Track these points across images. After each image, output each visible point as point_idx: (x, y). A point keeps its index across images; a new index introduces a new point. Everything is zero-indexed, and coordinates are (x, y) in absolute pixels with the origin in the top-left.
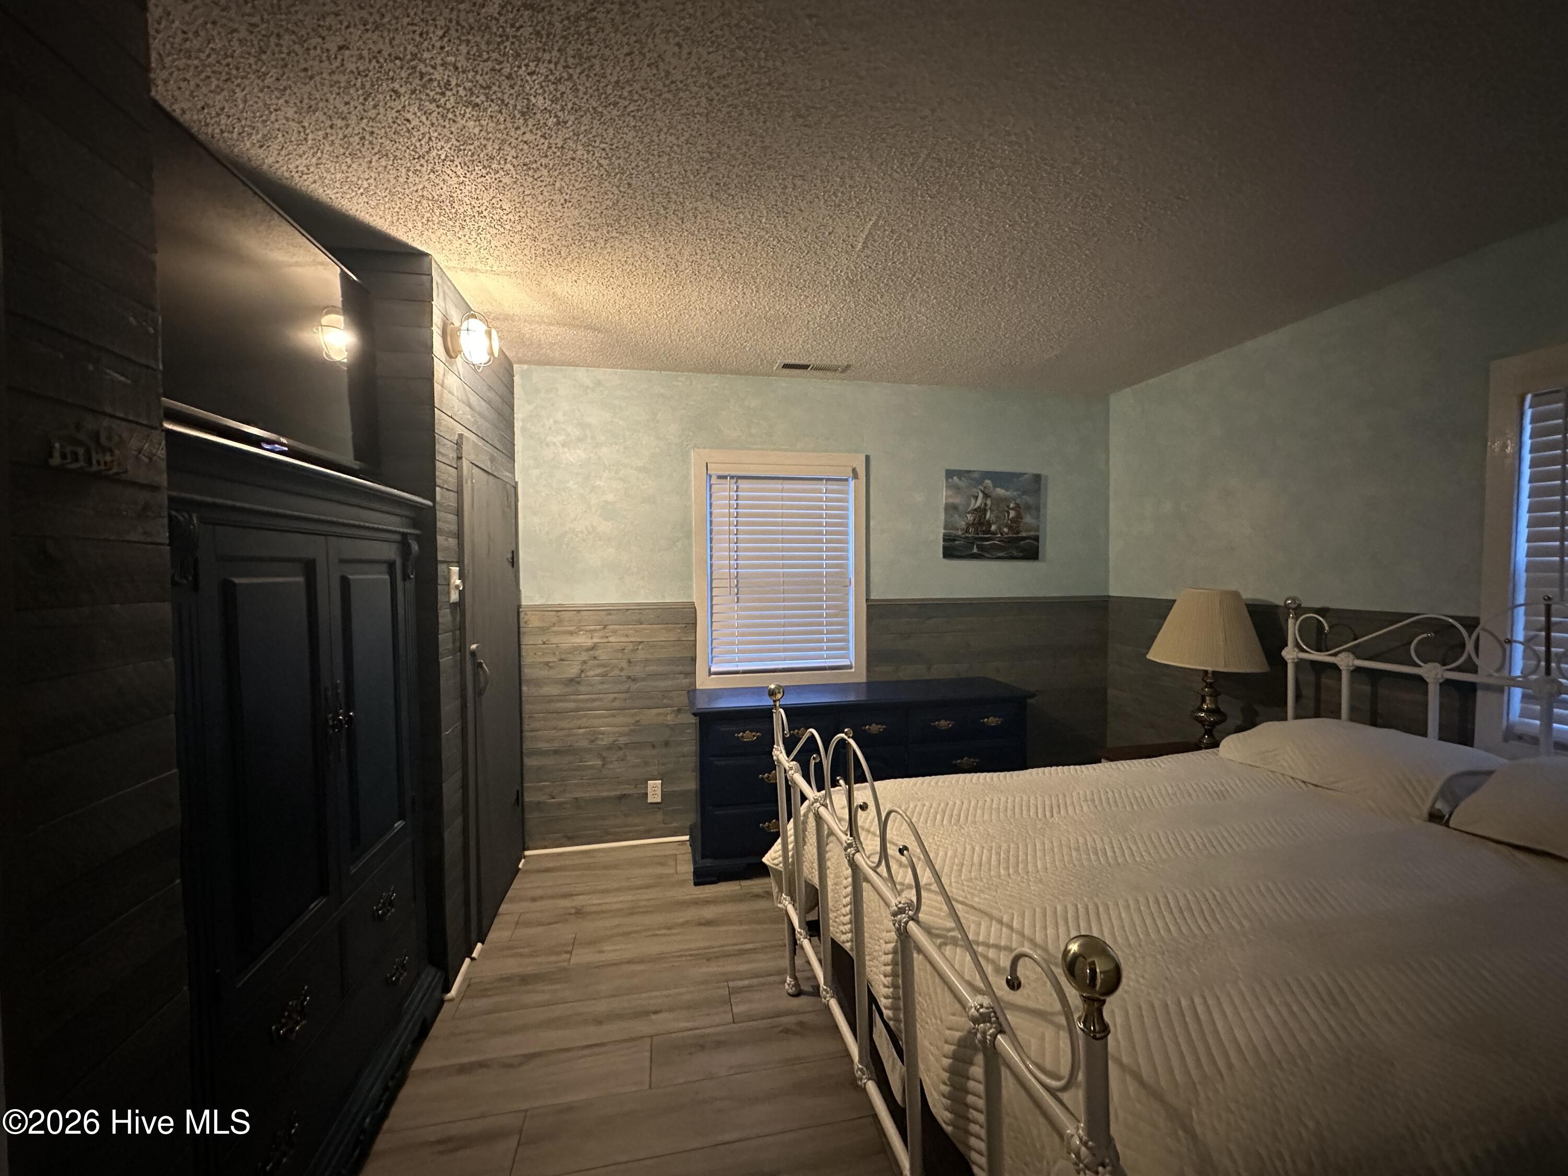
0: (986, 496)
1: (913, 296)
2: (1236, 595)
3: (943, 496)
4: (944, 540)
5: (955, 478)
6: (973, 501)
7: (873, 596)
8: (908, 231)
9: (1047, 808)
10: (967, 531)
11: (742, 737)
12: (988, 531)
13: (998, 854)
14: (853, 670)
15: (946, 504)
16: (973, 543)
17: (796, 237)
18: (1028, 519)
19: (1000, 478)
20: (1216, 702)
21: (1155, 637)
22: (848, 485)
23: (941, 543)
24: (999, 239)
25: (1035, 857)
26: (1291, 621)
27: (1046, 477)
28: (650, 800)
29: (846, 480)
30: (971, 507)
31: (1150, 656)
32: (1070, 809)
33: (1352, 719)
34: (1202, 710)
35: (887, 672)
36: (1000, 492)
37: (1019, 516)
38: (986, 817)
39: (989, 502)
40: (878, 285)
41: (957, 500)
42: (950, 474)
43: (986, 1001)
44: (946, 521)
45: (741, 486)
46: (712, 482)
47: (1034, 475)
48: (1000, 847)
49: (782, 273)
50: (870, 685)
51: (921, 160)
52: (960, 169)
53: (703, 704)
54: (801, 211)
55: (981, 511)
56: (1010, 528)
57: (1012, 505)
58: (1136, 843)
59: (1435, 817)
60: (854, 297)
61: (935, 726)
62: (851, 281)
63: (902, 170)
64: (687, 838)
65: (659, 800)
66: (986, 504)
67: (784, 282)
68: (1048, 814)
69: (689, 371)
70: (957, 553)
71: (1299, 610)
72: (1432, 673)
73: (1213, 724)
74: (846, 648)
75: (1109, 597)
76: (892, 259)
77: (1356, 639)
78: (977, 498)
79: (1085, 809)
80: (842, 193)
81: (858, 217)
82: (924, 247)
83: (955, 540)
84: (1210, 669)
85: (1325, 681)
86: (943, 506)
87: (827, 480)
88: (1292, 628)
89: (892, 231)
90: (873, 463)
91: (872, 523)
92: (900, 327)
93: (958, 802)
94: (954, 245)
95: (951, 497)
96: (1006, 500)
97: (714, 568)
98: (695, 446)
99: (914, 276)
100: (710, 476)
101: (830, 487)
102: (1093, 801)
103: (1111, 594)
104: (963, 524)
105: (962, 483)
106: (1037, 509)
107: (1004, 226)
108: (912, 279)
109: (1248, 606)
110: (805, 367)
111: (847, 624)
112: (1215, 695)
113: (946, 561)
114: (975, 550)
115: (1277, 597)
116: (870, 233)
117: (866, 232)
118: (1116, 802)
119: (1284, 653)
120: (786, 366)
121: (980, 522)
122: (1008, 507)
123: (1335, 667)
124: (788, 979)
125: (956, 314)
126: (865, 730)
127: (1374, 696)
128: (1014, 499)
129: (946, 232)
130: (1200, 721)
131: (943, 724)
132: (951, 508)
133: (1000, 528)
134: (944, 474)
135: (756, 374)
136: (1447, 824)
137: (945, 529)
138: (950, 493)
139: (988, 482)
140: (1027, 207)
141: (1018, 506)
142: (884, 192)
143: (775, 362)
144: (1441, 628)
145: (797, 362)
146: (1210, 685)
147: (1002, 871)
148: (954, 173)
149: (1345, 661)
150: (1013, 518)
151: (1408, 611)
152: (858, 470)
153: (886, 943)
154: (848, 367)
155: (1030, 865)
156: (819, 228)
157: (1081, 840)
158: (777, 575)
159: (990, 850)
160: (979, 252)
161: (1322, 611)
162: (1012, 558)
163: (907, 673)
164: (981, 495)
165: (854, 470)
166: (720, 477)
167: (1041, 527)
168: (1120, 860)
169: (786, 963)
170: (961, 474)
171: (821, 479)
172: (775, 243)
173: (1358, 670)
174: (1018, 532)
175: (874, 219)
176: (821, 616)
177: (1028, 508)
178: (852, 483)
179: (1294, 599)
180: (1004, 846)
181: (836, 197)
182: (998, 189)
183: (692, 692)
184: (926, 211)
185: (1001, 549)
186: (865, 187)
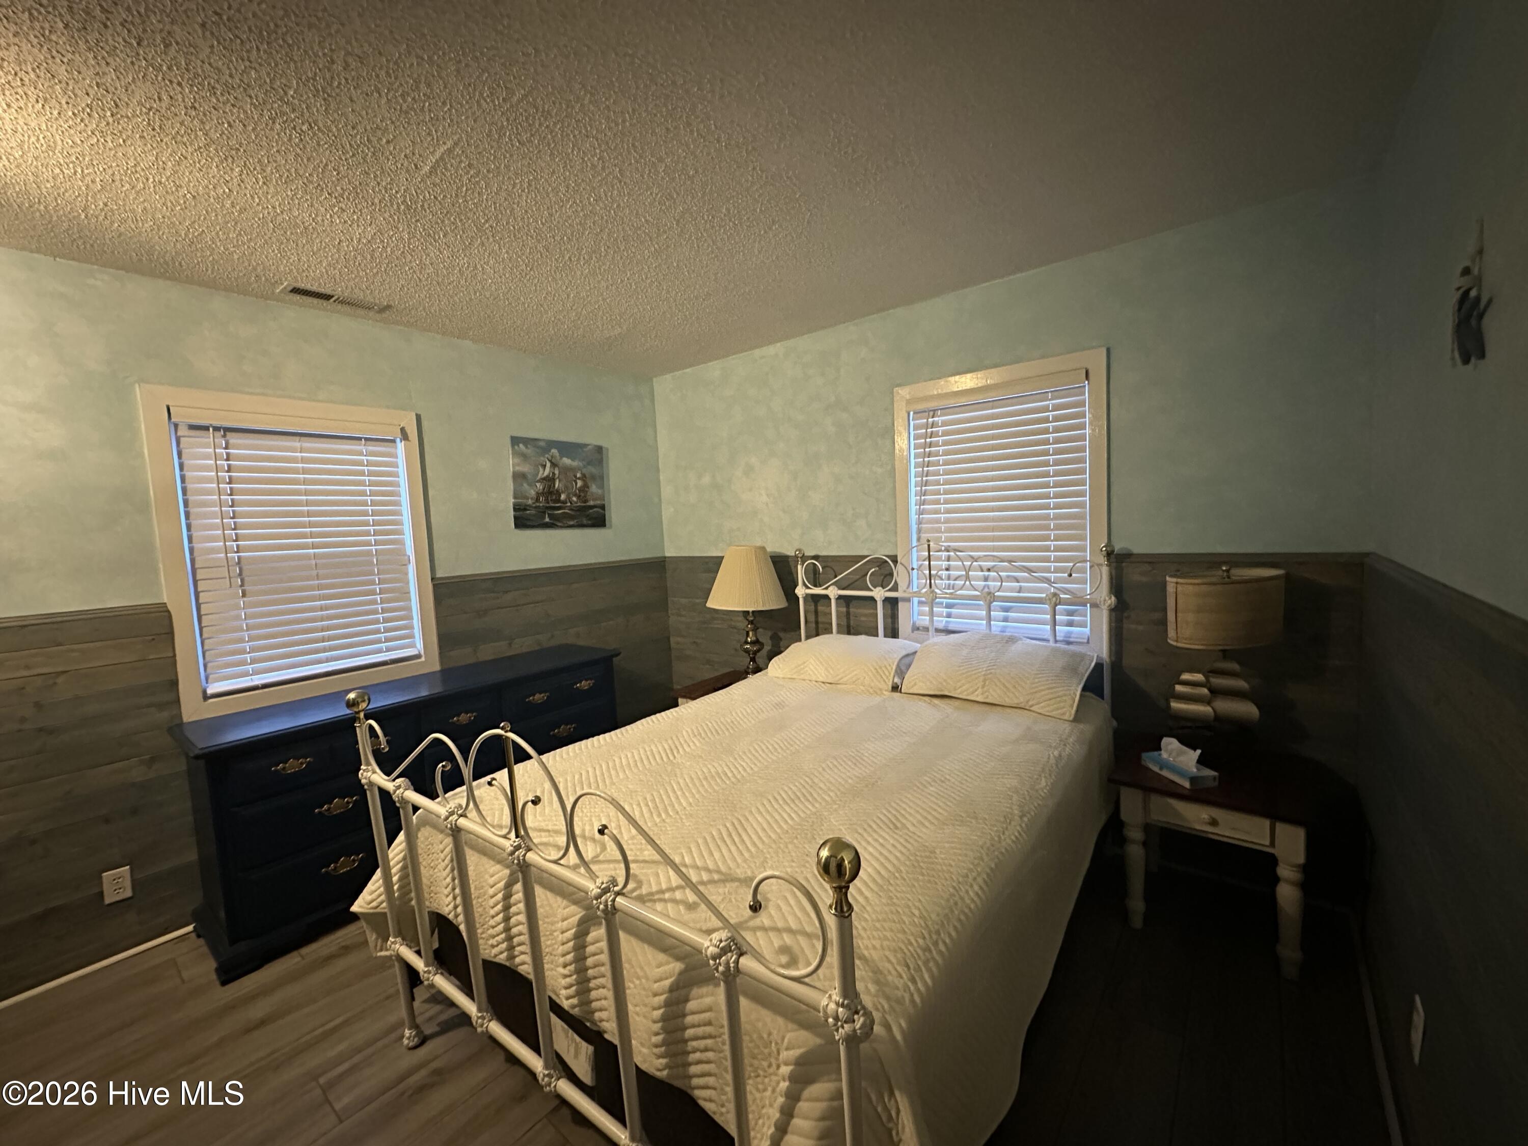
0: (554, 465)
1: (483, 244)
2: (763, 549)
3: (510, 464)
4: (515, 510)
5: (521, 445)
6: (541, 470)
7: (439, 574)
8: (488, 171)
9: (668, 751)
10: (537, 500)
11: (284, 768)
12: (559, 501)
13: (647, 805)
14: (423, 659)
15: (514, 473)
16: (544, 513)
17: (339, 130)
18: (594, 488)
19: (567, 448)
20: (755, 635)
21: (710, 590)
22: (396, 448)
23: (512, 513)
24: (582, 210)
25: (677, 798)
26: (799, 567)
27: (607, 449)
28: (108, 901)
29: (393, 441)
30: (540, 476)
31: (710, 604)
32: (685, 746)
33: (839, 632)
34: (747, 643)
35: (464, 656)
36: (566, 461)
37: (586, 486)
38: (621, 775)
39: (557, 472)
40: (443, 222)
41: (525, 468)
42: (515, 441)
43: (724, 934)
44: (515, 490)
45: (232, 441)
46: (179, 434)
47: (596, 446)
48: (645, 799)
49: (310, 170)
50: (446, 673)
51: (515, 99)
52: (555, 124)
53: (203, 742)
54: (352, 100)
55: (550, 480)
56: (579, 497)
57: (579, 475)
58: (744, 761)
59: (895, 688)
60: (409, 226)
61: (529, 701)
62: (408, 208)
63: (493, 101)
64: (190, 928)
65: (128, 893)
66: (554, 474)
67: (311, 182)
68: (672, 758)
69: (118, 268)
70: (529, 523)
71: (804, 558)
72: (879, 594)
73: (755, 653)
74: (412, 636)
75: (665, 557)
76: (465, 196)
77: (836, 577)
78: (544, 466)
79: (698, 744)
80: (414, 99)
81: (429, 134)
82: (504, 194)
83: (525, 509)
84: (751, 609)
85: (820, 608)
86: (511, 474)
87: (366, 439)
88: (801, 571)
89: (470, 165)
90: (425, 424)
91: (431, 493)
92: (462, 275)
93: (590, 769)
94: (537, 203)
95: (518, 465)
96: (572, 470)
97: (195, 554)
98: (141, 381)
99: (487, 221)
100: (176, 426)
101: (370, 448)
102: (700, 734)
103: (667, 554)
104: (533, 493)
105: (529, 451)
106: (601, 479)
107: (588, 199)
108: (484, 224)
109: (771, 557)
110: (327, 297)
111: (409, 609)
112: (755, 630)
113: (519, 532)
114: (547, 520)
115: (789, 551)
116: (442, 158)
117: (438, 155)
118: (716, 731)
119: (796, 591)
120: (296, 291)
121: (550, 493)
122: (575, 476)
123: (826, 597)
124: (407, 1033)
125: (526, 274)
126: (454, 723)
127: (848, 613)
128: (579, 469)
129: (530, 185)
130: (747, 651)
131: (539, 697)
132: (518, 477)
133: (568, 497)
134: (509, 441)
135: (245, 293)
136: (901, 692)
137: (515, 498)
138: (517, 460)
139: (554, 451)
140: (613, 187)
141: (584, 476)
142: (467, 118)
143: (280, 282)
144: (881, 563)
145: (315, 288)
146: (751, 622)
147: (658, 820)
148: (547, 127)
149: (833, 592)
150: (581, 487)
151: (861, 554)
152: (408, 431)
153: (563, 933)
154: (388, 307)
155: (676, 806)
156: (374, 131)
157: (705, 770)
158: (307, 557)
159: (639, 805)
160: (560, 216)
161: (816, 557)
162: (581, 526)
163: (488, 652)
164: (548, 464)
165: (403, 430)
166: (192, 427)
167: (606, 496)
168: (739, 777)
169: (403, 1013)
170: (526, 441)
171: (360, 439)
172: (304, 128)
173: (840, 597)
174: (586, 501)
175: (449, 144)
176: (374, 602)
177: (593, 478)
178: (401, 446)
179: (800, 550)
180: (649, 797)
181: (405, 101)
182: (589, 159)
183: (176, 728)
184: (511, 156)
185: (572, 517)
186: (444, 103)
